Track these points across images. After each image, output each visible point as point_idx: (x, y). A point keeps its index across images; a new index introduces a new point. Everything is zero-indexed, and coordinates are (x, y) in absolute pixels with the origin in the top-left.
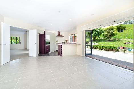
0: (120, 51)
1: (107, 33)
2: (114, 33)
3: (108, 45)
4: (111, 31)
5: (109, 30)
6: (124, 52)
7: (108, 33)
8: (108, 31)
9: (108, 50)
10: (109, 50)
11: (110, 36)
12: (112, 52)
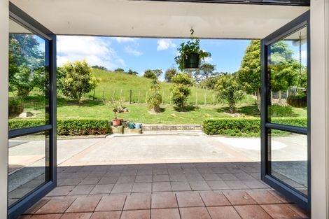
0: (113, 130)
1: (71, 79)
2: (90, 82)
3: (81, 118)
4: (82, 77)
5: (77, 71)
6: (123, 132)
7: (76, 80)
8: (75, 74)
9: (84, 132)
10: (86, 134)
11: (79, 89)
12: (97, 136)
